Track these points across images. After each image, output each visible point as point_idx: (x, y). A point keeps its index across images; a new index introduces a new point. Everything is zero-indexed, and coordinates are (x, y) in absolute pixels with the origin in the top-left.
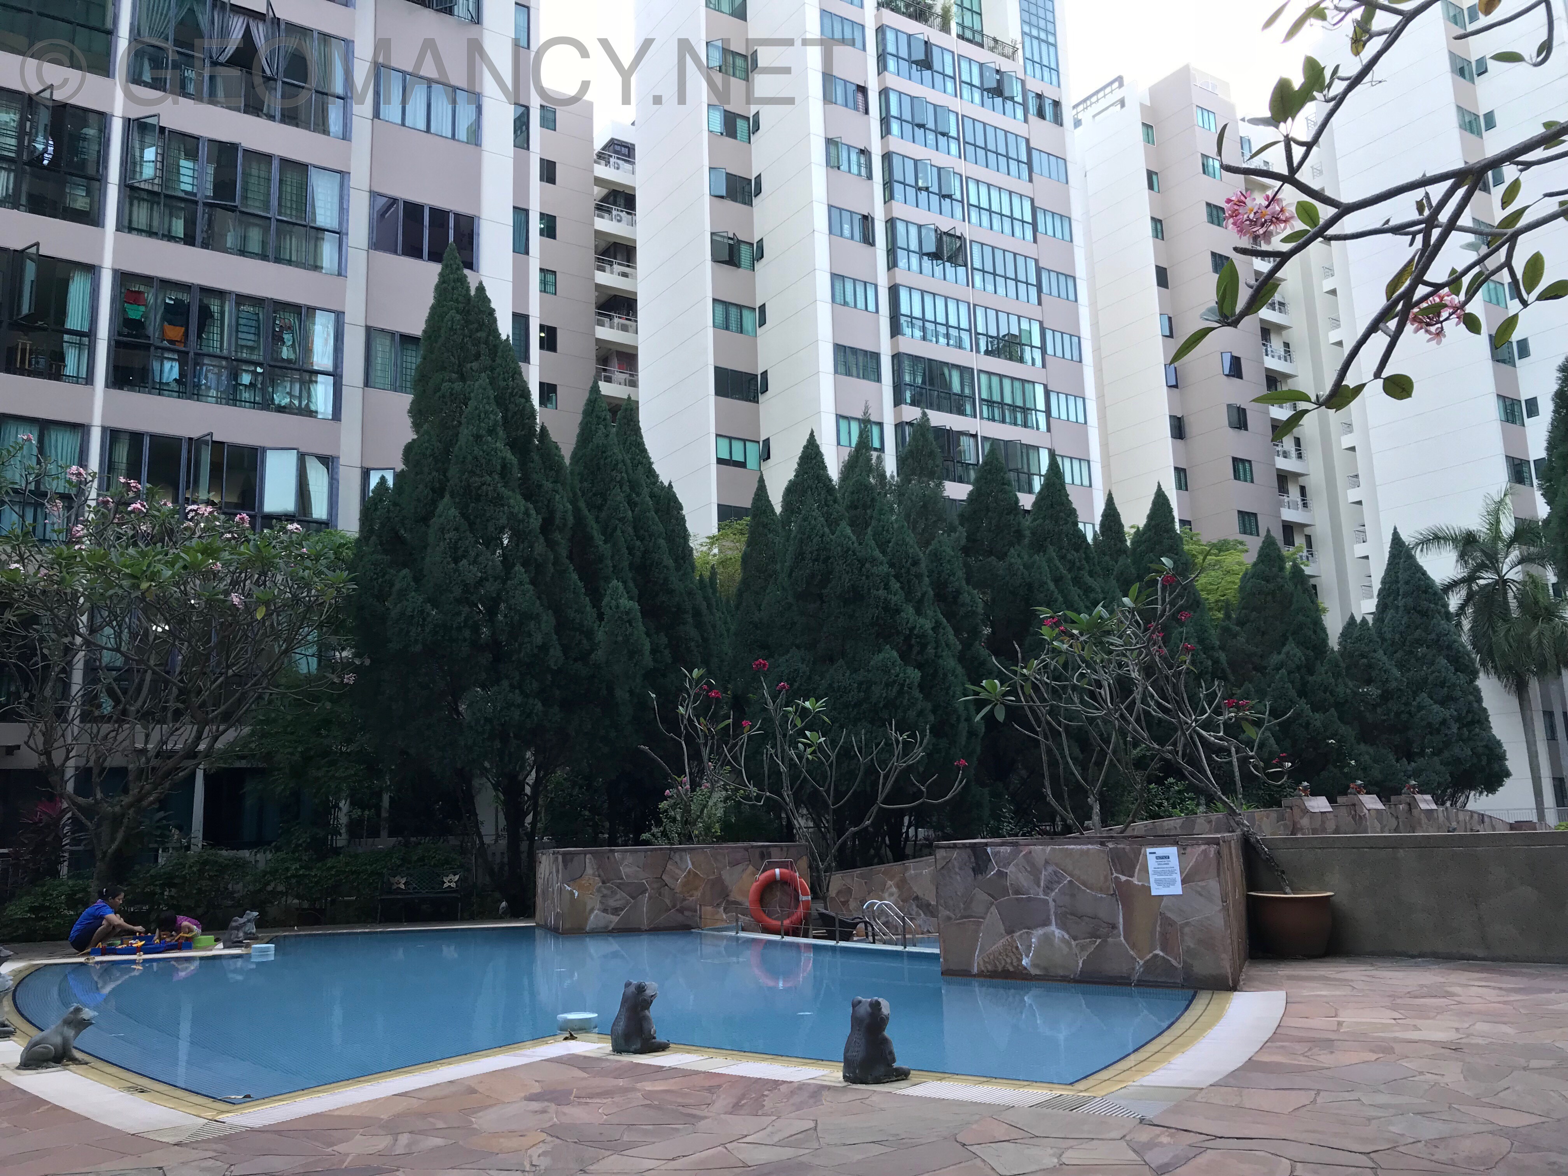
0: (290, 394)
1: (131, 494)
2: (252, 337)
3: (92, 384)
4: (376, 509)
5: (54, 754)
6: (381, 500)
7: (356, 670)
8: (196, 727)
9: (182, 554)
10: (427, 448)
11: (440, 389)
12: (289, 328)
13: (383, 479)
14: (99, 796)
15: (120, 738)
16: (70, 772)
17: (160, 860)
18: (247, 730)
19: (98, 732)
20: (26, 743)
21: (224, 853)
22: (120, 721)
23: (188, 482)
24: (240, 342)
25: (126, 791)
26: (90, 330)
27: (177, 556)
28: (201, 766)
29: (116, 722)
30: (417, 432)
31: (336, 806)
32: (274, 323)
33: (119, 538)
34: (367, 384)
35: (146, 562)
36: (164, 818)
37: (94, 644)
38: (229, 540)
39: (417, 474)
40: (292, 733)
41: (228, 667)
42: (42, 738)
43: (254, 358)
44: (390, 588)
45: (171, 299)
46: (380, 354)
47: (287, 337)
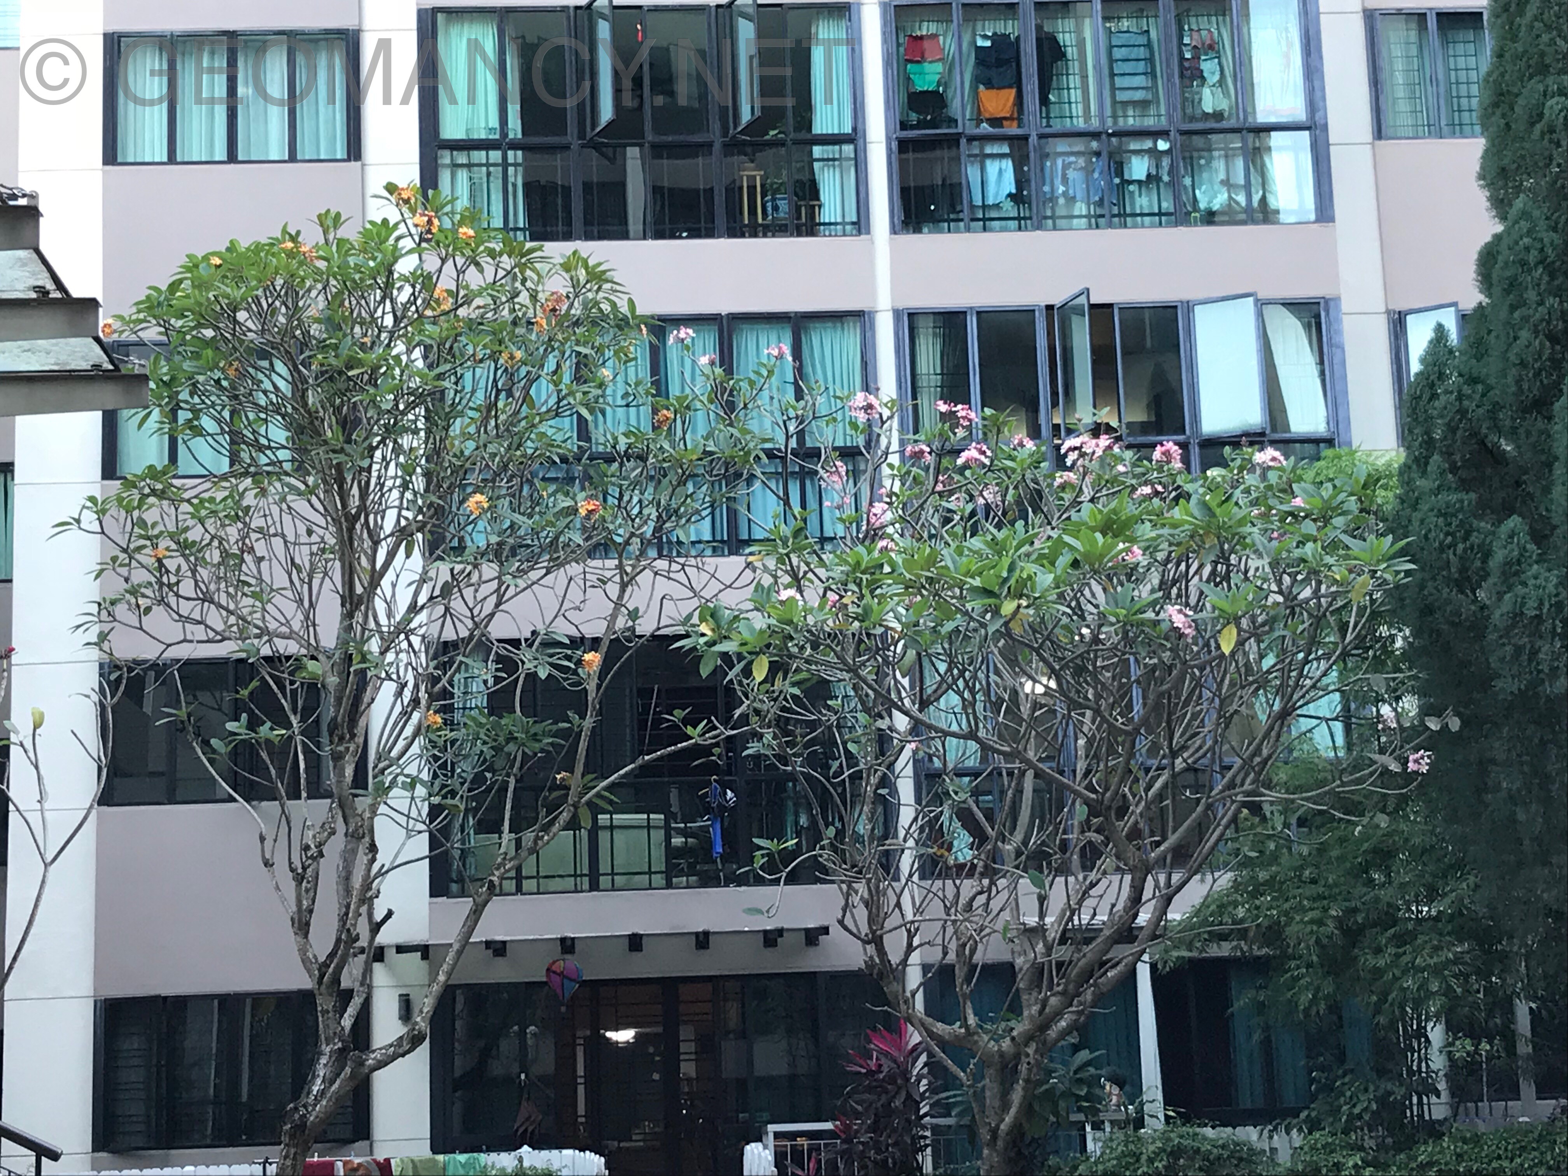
0: (1227, 183)
1: (961, 433)
2: (1140, 81)
3: (868, 232)
4: (1434, 396)
5: (888, 941)
6: (1441, 376)
7: (1433, 741)
8: (1128, 878)
9: (1067, 538)
10: (1527, 249)
11: (1541, 115)
12: (1211, 47)
13: (1440, 329)
14: (972, 1020)
15: (996, 905)
16: (914, 978)
17: (1090, 1146)
18: (1225, 879)
19: (957, 895)
20: (841, 922)
21: (1209, 1132)
22: (991, 873)
23: (1055, 394)
24: (1121, 96)
25: (1016, 1009)
26: (855, 129)
27: (1059, 545)
28: (1146, 958)
29: (983, 875)
30: (1503, 218)
31: (1421, 1033)
32: (1181, 43)
33: (947, 521)
34: (1379, 133)
35: (1006, 562)
36: (1088, 1063)
37: (930, 727)
38: (1148, 498)
39: (1513, 308)
40: (1314, 881)
41: (1174, 754)
42: (865, 912)
43: (1149, 122)
44: (1484, 561)
45: (985, 37)
46: (1399, 65)
47: (1209, 67)
